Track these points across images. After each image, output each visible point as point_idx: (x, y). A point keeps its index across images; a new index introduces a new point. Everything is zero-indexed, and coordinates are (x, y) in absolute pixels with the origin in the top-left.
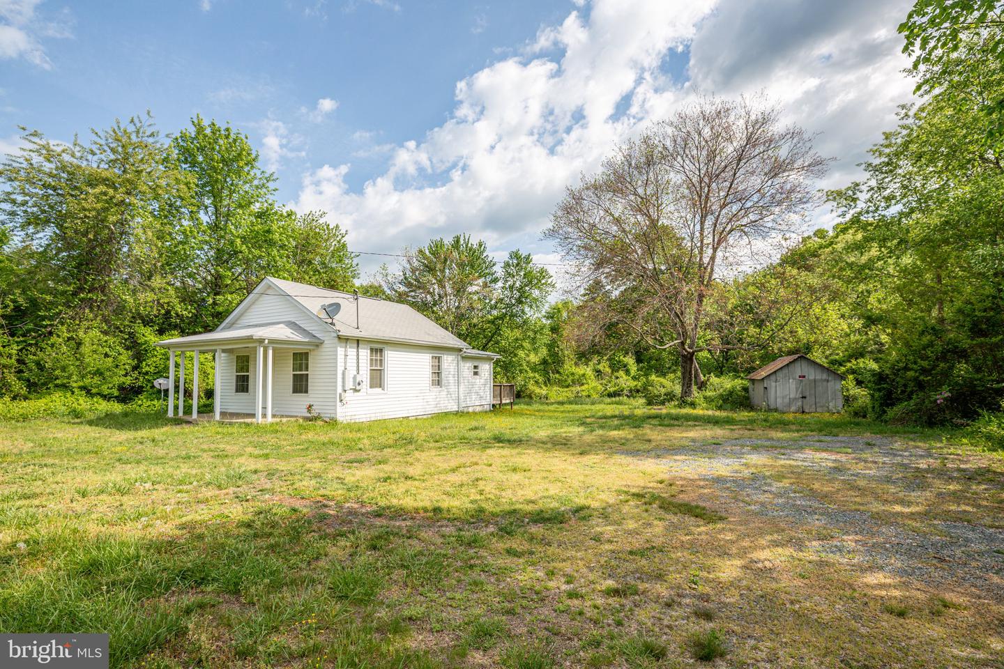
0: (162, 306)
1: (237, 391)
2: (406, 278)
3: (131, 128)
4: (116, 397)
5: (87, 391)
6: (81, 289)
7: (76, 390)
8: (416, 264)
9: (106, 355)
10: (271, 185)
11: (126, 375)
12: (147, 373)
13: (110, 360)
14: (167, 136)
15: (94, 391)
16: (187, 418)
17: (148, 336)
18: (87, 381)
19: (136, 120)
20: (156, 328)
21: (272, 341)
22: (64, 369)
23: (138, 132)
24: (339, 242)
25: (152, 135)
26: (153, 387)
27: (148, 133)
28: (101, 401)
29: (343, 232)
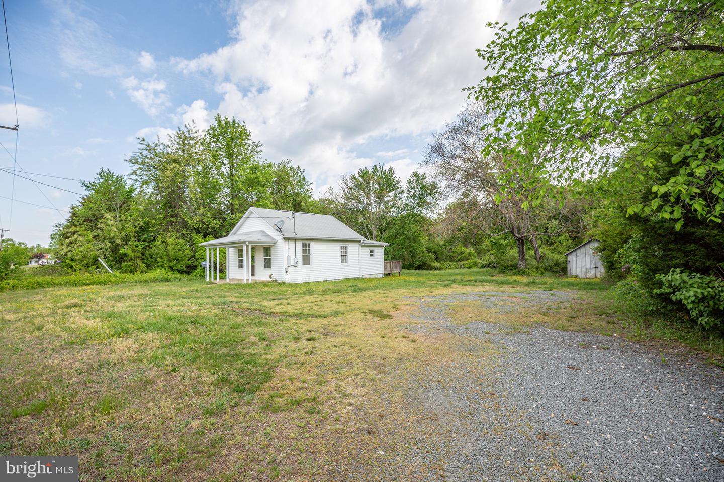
0: (204, 223)
1: (239, 267)
2: (345, 194)
3: (185, 130)
4: (185, 271)
5: (172, 268)
6: (167, 216)
7: (167, 268)
8: (350, 184)
9: (180, 250)
10: (258, 149)
11: (188, 260)
12: (198, 259)
13: (181, 252)
14: (203, 131)
15: (175, 268)
16: (215, 282)
17: (197, 238)
18: (172, 264)
19: (187, 126)
20: (202, 234)
21: (250, 242)
22: (161, 257)
23: (189, 131)
24: (300, 176)
25: (196, 132)
26: (201, 266)
27: (194, 131)
28: (178, 273)
29: (302, 170)
